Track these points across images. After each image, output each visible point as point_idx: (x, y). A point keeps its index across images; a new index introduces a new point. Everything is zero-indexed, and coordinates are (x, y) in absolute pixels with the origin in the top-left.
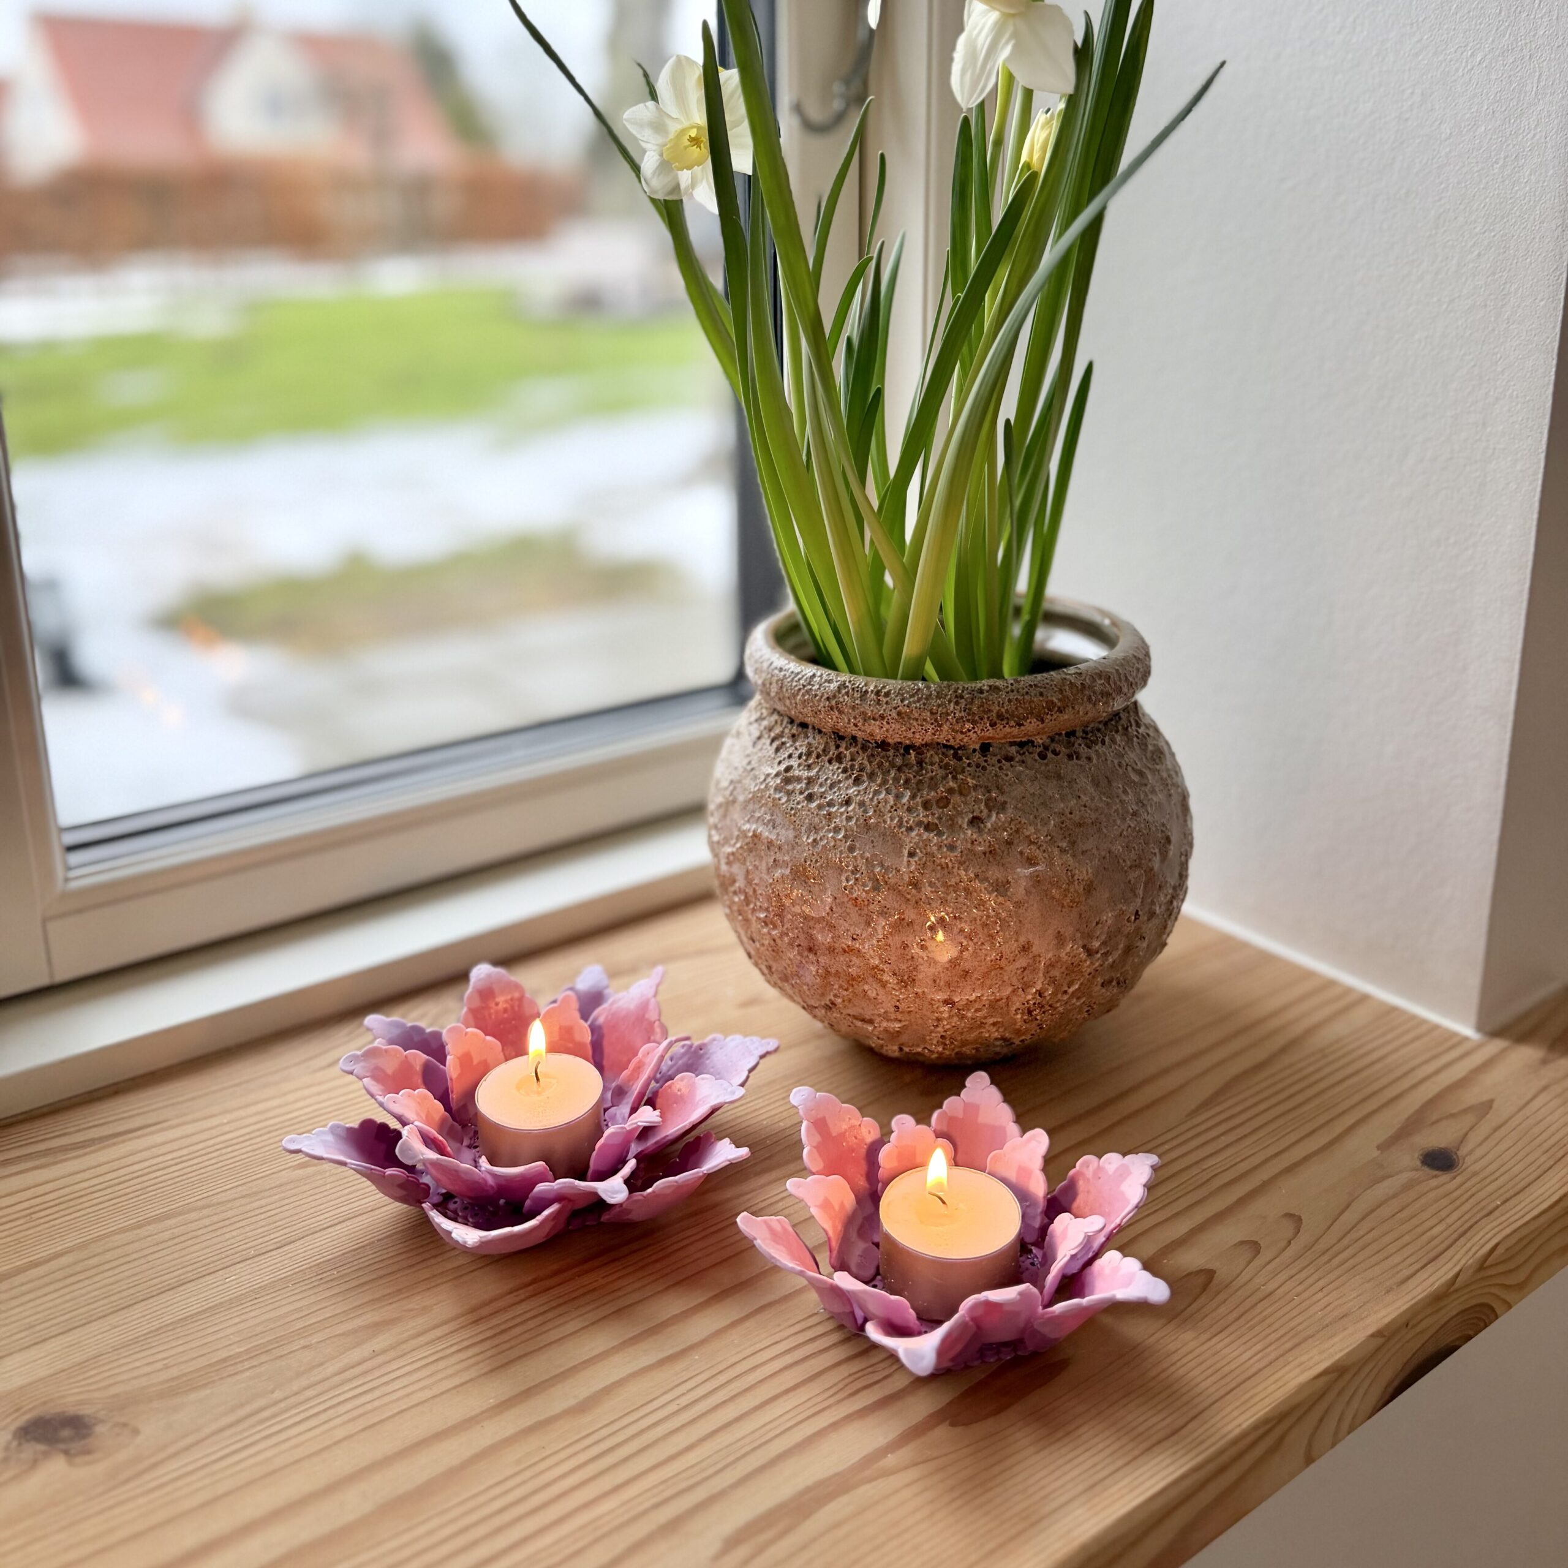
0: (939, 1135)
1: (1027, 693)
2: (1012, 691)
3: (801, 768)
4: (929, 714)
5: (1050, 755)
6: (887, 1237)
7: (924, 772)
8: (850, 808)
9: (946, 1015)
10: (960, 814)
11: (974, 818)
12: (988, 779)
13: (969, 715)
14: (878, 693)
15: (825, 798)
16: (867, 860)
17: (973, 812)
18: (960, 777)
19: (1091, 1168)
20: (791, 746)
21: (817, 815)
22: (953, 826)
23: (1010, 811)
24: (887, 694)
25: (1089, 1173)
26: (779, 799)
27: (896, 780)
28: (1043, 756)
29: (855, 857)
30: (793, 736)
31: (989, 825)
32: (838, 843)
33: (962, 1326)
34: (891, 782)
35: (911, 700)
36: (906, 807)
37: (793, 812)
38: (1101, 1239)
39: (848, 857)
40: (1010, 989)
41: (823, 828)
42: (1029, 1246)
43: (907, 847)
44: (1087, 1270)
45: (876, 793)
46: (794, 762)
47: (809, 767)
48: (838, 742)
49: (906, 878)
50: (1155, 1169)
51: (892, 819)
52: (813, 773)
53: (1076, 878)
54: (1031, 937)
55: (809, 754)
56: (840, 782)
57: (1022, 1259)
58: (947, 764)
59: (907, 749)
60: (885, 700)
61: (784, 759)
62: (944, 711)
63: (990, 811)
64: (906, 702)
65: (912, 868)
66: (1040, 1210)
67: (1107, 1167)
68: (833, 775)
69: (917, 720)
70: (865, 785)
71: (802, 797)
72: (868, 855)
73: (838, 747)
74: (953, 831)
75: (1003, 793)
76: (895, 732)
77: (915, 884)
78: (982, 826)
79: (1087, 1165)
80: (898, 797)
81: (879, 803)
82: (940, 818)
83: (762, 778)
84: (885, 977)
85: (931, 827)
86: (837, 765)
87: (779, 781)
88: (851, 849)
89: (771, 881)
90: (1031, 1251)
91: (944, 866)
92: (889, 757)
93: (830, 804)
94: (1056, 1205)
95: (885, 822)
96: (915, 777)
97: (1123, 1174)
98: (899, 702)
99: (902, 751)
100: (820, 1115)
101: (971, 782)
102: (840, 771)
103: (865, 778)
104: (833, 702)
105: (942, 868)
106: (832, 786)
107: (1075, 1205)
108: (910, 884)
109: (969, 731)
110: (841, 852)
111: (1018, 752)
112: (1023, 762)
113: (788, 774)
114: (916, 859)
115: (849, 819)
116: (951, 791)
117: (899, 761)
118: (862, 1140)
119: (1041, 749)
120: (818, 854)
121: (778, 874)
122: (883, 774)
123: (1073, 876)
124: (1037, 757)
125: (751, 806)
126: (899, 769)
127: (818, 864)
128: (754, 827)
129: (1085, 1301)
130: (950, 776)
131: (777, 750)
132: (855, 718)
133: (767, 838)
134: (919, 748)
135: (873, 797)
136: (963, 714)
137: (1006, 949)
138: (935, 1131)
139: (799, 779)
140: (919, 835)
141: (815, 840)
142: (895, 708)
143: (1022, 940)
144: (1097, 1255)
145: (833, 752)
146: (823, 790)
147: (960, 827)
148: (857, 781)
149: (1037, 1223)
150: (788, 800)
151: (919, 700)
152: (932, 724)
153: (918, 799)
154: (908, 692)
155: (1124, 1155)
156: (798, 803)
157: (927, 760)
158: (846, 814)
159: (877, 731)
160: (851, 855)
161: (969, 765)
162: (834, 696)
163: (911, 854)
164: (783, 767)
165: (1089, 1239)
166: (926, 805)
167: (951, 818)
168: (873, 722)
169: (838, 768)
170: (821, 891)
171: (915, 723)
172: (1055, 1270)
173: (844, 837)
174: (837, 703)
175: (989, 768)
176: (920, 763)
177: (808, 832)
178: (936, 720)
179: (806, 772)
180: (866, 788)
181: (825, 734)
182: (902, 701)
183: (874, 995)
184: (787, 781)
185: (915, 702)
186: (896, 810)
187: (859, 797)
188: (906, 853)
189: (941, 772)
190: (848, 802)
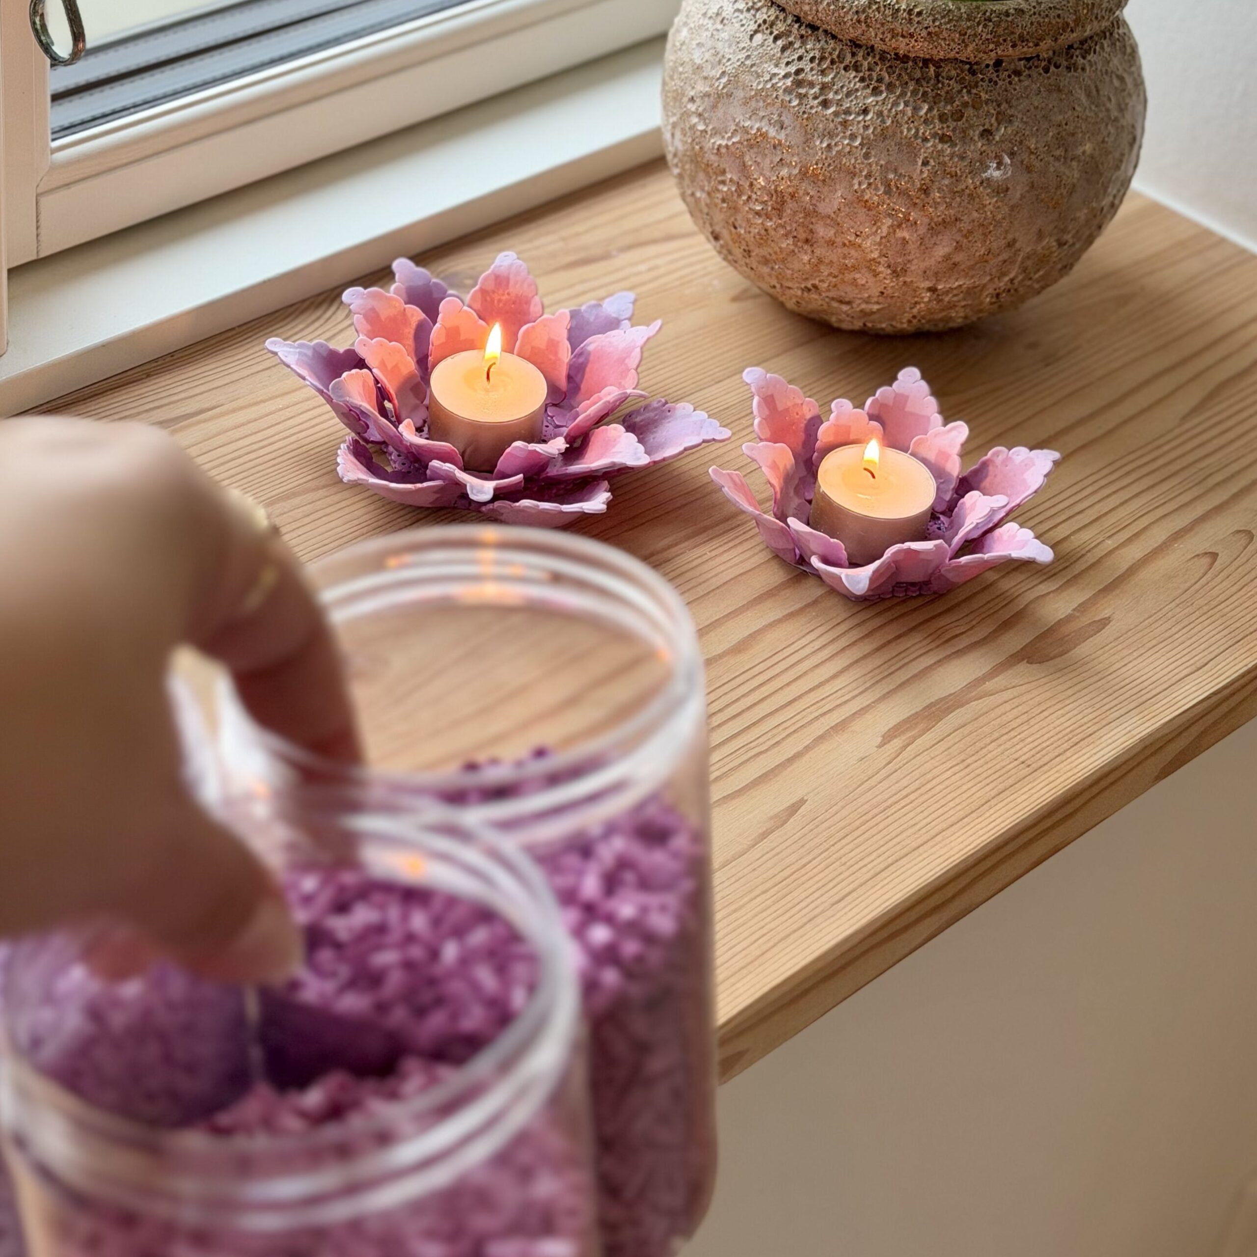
0: (872, 417)
1: (1047, 16)
2: (1035, 14)
3: (814, 72)
4: (957, 35)
5: (1052, 68)
6: (824, 496)
7: (940, 85)
8: (869, 117)
9: (926, 300)
10: (971, 126)
11: (985, 130)
12: (999, 94)
13: (994, 37)
14: (910, 12)
15: (841, 105)
16: (881, 166)
17: (984, 125)
18: (974, 91)
19: (1001, 457)
20: (801, 47)
21: (833, 121)
22: (965, 137)
23: (1016, 123)
24: (920, 14)
25: (999, 460)
26: (790, 102)
27: (914, 92)
28: (1046, 70)
29: (870, 165)
30: (802, 37)
31: (997, 138)
32: (854, 150)
33: (887, 566)
34: (909, 94)
35: (943, 21)
36: (922, 120)
37: (806, 116)
38: (1002, 514)
39: (863, 163)
40: (988, 278)
41: (837, 135)
42: (938, 515)
43: (922, 157)
44: (989, 535)
45: (895, 104)
46: (805, 65)
47: (823, 72)
48: (854, 50)
49: (918, 184)
50: (1056, 463)
51: (909, 129)
52: (828, 79)
53: (1063, 182)
54: (1017, 235)
55: (822, 59)
56: (857, 90)
57: (931, 524)
58: (963, 78)
59: (926, 62)
60: (916, 19)
61: (793, 60)
62: (973, 33)
63: (999, 124)
64: (937, 23)
65: (925, 175)
66: (952, 487)
67: (1014, 457)
68: (850, 82)
69: (945, 39)
70: (884, 95)
71: (816, 102)
72: (882, 162)
73: (853, 54)
74: (965, 143)
75: (1011, 107)
76: (920, 48)
77: (925, 191)
78: (991, 138)
79: (997, 454)
80: (916, 109)
81: (897, 114)
82: (954, 130)
83: (767, 77)
84: (881, 269)
85: (946, 139)
86: (854, 74)
87: (789, 84)
88: (867, 156)
89: (775, 178)
90: (939, 518)
91: (954, 174)
92: (906, 69)
93: (848, 112)
94: (965, 485)
95: (902, 132)
96: (932, 90)
97: (1028, 465)
98: (931, 23)
99: (921, 65)
100: (769, 393)
101: (984, 96)
102: (857, 79)
103: (883, 88)
104: (863, 17)
105: (952, 177)
106: (848, 95)
107: (983, 485)
108: (920, 189)
109: (992, 51)
110: (856, 159)
111: (1025, 66)
112: (1030, 76)
113: (800, 77)
114: (930, 168)
115: (866, 127)
116: (965, 105)
117: (918, 74)
118: (803, 415)
119: (1046, 63)
120: (831, 158)
121: (784, 172)
122: (901, 85)
123: (1061, 181)
124: (1042, 71)
125: (753, 104)
126: (918, 81)
127: (831, 168)
128: (757, 125)
129: (986, 556)
130: (965, 91)
131: (784, 49)
132: (883, 33)
133: (774, 138)
134: (938, 62)
135: (891, 109)
136: (989, 36)
137: (995, 245)
138: (868, 414)
139: (812, 85)
140: (934, 146)
141: (829, 146)
142: (926, 28)
143: (1010, 237)
144: (997, 525)
145: (848, 58)
146: (839, 97)
147: (971, 139)
148: (876, 91)
149: (947, 497)
150: (800, 104)
151: (950, 21)
152: (959, 44)
153: (935, 112)
154: (938, 13)
155: (1031, 449)
156: (811, 108)
157: (944, 74)
158: (862, 123)
159: (902, 46)
160: (866, 162)
161: (982, 80)
162: (864, 11)
163: (925, 163)
164: (792, 69)
165: (993, 511)
166: (942, 118)
167: (964, 131)
168: (901, 39)
169: (855, 77)
170: (831, 191)
171: (942, 43)
172: (962, 533)
173: (860, 144)
174: (867, 17)
175: (1000, 83)
176: (937, 75)
177: (822, 137)
178: (963, 41)
179: (820, 77)
180: (885, 99)
181: (841, 41)
182: (934, 21)
183: (863, 282)
184: (799, 84)
185: (946, 24)
186: (913, 122)
187: (877, 107)
188: (920, 162)
189: (957, 87)
190: (865, 111)
